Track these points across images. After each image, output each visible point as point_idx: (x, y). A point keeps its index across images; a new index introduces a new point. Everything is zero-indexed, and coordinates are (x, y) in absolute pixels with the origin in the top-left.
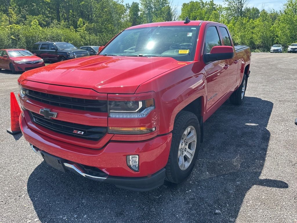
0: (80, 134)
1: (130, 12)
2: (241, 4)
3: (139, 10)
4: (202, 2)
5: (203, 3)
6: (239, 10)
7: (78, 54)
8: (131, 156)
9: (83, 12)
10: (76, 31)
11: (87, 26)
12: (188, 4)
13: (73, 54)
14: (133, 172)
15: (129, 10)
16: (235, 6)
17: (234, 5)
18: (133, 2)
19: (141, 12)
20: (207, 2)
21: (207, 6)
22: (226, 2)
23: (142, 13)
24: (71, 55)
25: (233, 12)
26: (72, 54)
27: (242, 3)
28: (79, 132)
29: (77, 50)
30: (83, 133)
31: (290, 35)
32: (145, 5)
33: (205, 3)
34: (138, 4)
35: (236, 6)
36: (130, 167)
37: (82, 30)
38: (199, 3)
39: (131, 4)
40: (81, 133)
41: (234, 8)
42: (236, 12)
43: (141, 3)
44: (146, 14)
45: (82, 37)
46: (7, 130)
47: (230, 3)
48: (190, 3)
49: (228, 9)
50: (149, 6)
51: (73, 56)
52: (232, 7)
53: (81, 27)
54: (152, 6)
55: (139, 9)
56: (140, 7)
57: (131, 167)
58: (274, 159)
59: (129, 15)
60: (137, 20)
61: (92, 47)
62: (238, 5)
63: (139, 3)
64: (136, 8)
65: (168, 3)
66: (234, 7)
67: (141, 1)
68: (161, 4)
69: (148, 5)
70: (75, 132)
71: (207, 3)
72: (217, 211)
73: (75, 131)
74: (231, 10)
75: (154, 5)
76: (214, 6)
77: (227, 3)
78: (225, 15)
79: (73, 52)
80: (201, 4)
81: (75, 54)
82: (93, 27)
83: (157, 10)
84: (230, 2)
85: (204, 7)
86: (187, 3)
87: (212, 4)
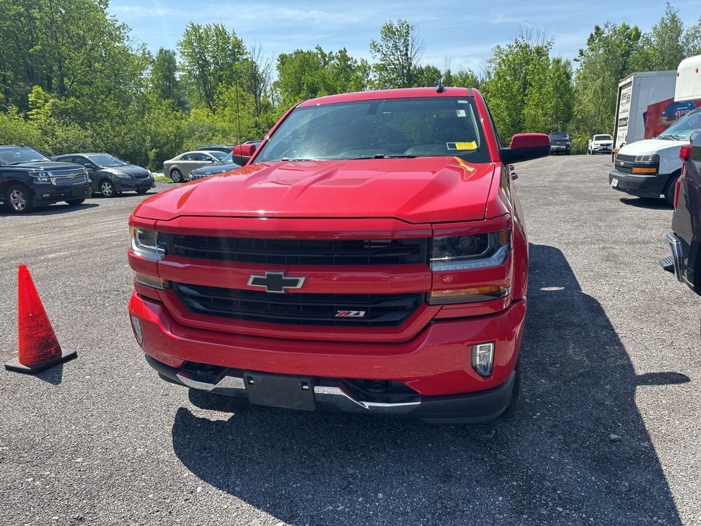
0: (357, 316)
1: (154, 72)
2: (408, 58)
3: (176, 69)
4: (322, 53)
5: (324, 56)
6: (405, 71)
7: (58, 173)
8: (479, 346)
9: (32, 70)
10: (26, 118)
11: (53, 104)
12: (291, 55)
13: (47, 174)
14: (481, 379)
15: (151, 68)
16: (395, 62)
17: (393, 60)
18: (159, 48)
19: (181, 73)
20: (331, 53)
21: (332, 62)
22: (377, 54)
23: (184, 74)
24: (41, 178)
25: (393, 74)
26: (42, 175)
27: (409, 56)
28: (352, 313)
29: (54, 164)
30: (362, 314)
31: (510, 121)
32: (191, 56)
33: (327, 54)
34: (174, 54)
35: (398, 62)
36: (475, 368)
37: (42, 115)
38: (315, 55)
39: (155, 53)
40: (358, 314)
41: (393, 66)
42: (399, 76)
43: (181, 52)
44: (195, 77)
45: (45, 133)
46: (8, 364)
47: (385, 55)
48: (296, 53)
49: (380, 68)
50: (200, 58)
51: (46, 179)
52: (389, 65)
53: (39, 108)
54: (208, 58)
55: (178, 64)
56: (180, 60)
57: (477, 369)
58: (634, 340)
59: (152, 81)
60: (173, 91)
61: (86, 156)
62: (401, 60)
63: (176, 51)
64: (169, 63)
65: (246, 53)
66: (394, 64)
67: (179, 47)
68: (230, 55)
69: (198, 56)
70: (343, 315)
71: (334, 54)
72: (613, 436)
73: (341, 313)
74: (387, 70)
75: (214, 57)
76: (349, 63)
77: (379, 56)
78: (377, 82)
79: (45, 169)
80: (320, 56)
81: (51, 175)
82: (72, 108)
83: (222, 69)
84: (385, 53)
85: (326, 63)
86: (287, 54)
87: (343, 56)
